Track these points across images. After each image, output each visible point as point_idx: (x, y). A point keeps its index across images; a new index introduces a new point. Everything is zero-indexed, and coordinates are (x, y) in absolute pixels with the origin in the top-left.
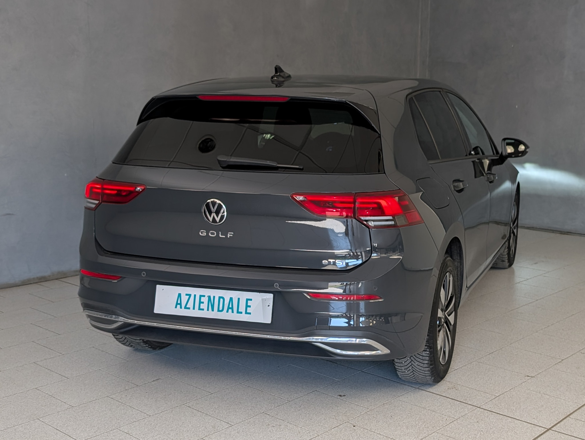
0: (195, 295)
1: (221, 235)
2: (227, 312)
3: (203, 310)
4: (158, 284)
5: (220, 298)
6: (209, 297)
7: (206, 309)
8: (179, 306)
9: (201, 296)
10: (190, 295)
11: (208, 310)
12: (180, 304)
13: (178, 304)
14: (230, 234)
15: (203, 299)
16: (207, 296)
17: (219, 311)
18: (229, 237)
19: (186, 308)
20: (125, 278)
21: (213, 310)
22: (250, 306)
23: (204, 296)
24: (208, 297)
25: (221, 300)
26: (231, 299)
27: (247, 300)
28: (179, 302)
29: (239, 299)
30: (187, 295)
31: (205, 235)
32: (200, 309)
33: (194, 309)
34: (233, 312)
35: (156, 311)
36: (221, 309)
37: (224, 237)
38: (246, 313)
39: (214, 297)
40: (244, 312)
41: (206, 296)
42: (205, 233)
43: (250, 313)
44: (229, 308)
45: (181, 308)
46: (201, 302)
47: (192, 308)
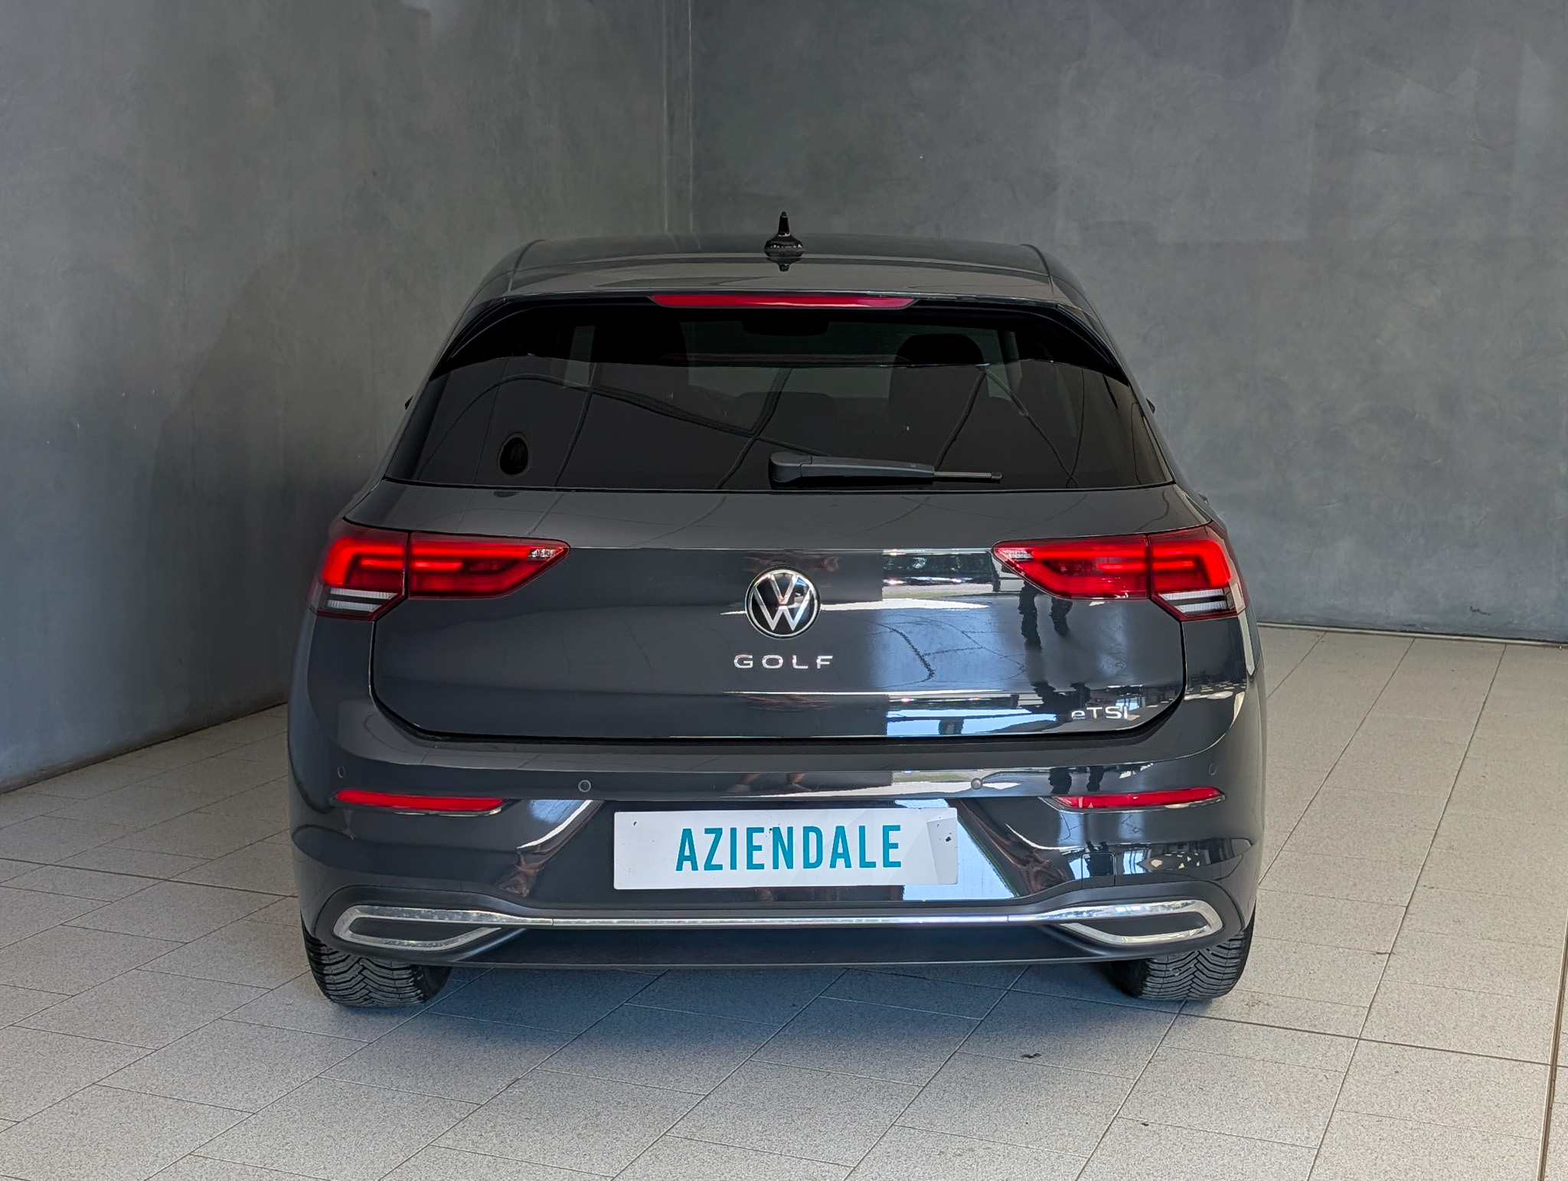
0: (733, 831)
1: (797, 664)
2: (833, 865)
3: (761, 867)
4: (618, 811)
5: (807, 830)
6: (776, 831)
7: (769, 863)
8: (687, 864)
9: (751, 831)
10: (718, 832)
11: (776, 866)
12: (692, 858)
13: (686, 857)
14: (822, 660)
15: (757, 840)
16: (771, 829)
17: (807, 865)
18: (819, 667)
19: (709, 866)
20: (517, 801)
21: (790, 865)
22: (895, 846)
23: (761, 830)
24: (771, 832)
25: (813, 836)
26: (840, 832)
27: (887, 829)
28: (687, 853)
29: (862, 829)
30: (708, 831)
31: (751, 666)
32: (751, 865)
33: (733, 866)
34: (848, 865)
35: (620, 884)
36: (813, 859)
37: (806, 667)
38: (887, 863)
39: (790, 830)
40: (880, 862)
41: (766, 830)
42: (751, 663)
43: (898, 864)
44: (835, 855)
45: (695, 868)
46: (751, 848)
47: (727, 864)
